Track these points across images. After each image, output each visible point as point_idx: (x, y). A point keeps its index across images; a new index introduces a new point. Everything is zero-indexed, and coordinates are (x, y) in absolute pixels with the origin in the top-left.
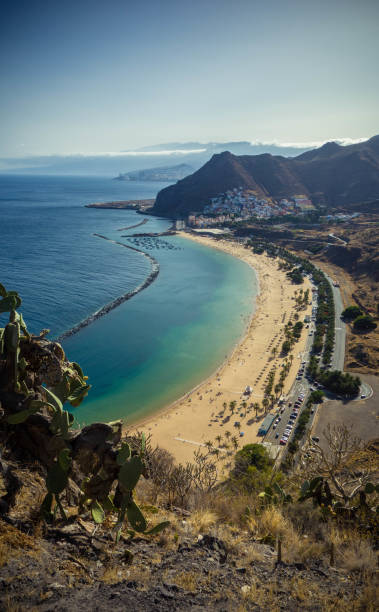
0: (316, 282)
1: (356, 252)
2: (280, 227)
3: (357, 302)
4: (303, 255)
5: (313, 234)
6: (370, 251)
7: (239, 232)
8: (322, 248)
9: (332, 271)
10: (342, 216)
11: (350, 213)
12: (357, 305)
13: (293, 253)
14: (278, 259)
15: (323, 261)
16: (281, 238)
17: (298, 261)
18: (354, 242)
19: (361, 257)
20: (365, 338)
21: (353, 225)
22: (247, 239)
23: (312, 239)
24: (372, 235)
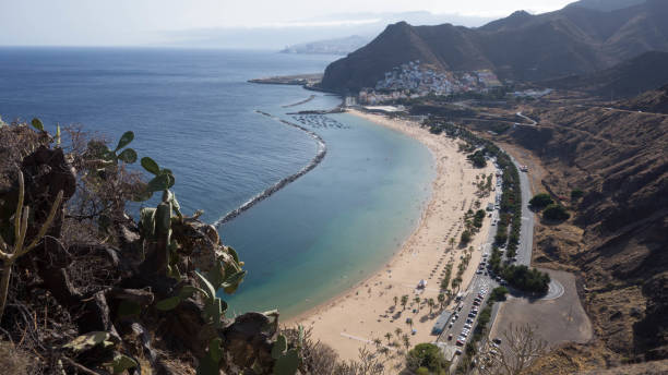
0: (501, 165)
1: (546, 134)
2: (461, 105)
3: (547, 188)
4: (487, 135)
5: (497, 113)
6: (564, 132)
7: (415, 110)
8: (506, 129)
9: (519, 154)
10: (532, 93)
11: (541, 89)
12: (547, 193)
13: (475, 133)
14: (458, 140)
15: (509, 142)
16: (462, 116)
17: (480, 142)
18: (546, 121)
19: (553, 139)
20: (556, 230)
21: (544, 103)
22: (423, 117)
23: (497, 119)
24: (566, 113)
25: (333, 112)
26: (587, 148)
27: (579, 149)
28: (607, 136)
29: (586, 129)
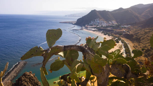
0: (123, 43)
1: (132, 36)
2: (109, 28)
3: (135, 48)
4: (117, 35)
6: (136, 35)
7: (99, 30)
8: (122, 34)
9: (125, 40)
10: (126, 26)
11: (128, 25)
13: (114, 35)
14: (111, 36)
15: (123, 37)
16: (111, 31)
17: (116, 37)
18: (131, 33)
19: (134, 37)
20: (141, 58)
21: (129, 28)
22: (102, 31)
23: (119, 32)
24: (136, 31)
25: (80, 30)
26: (143, 39)
27: (141, 39)
28: (148, 36)
29: (142, 34)
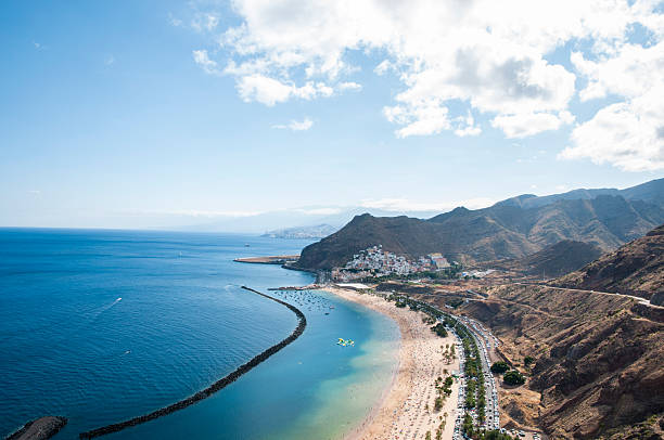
0: (460, 336)
1: (495, 307)
2: (417, 283)
3: (502, 356)
5: (453, 289)
6: (509, 306)
7: (381, 287)
8: (461, 303)
10: (477, 274)
11: (485, 270)
12: (503, 360)
13: (435, 307)
14: (420, 312)
15: (464, 315)
16: (422, 292)
17: (440, 315)
18: (491, 295)
19: (501, 312)
20: (516, 393)
21: (488, 281)
22: (389, 294)
23: (451, 295)
24: (508, 290)
25: (310, 288)
26: (531, 319)
27: (524, 320)
28: (546, 310)
29: (527, 303)
